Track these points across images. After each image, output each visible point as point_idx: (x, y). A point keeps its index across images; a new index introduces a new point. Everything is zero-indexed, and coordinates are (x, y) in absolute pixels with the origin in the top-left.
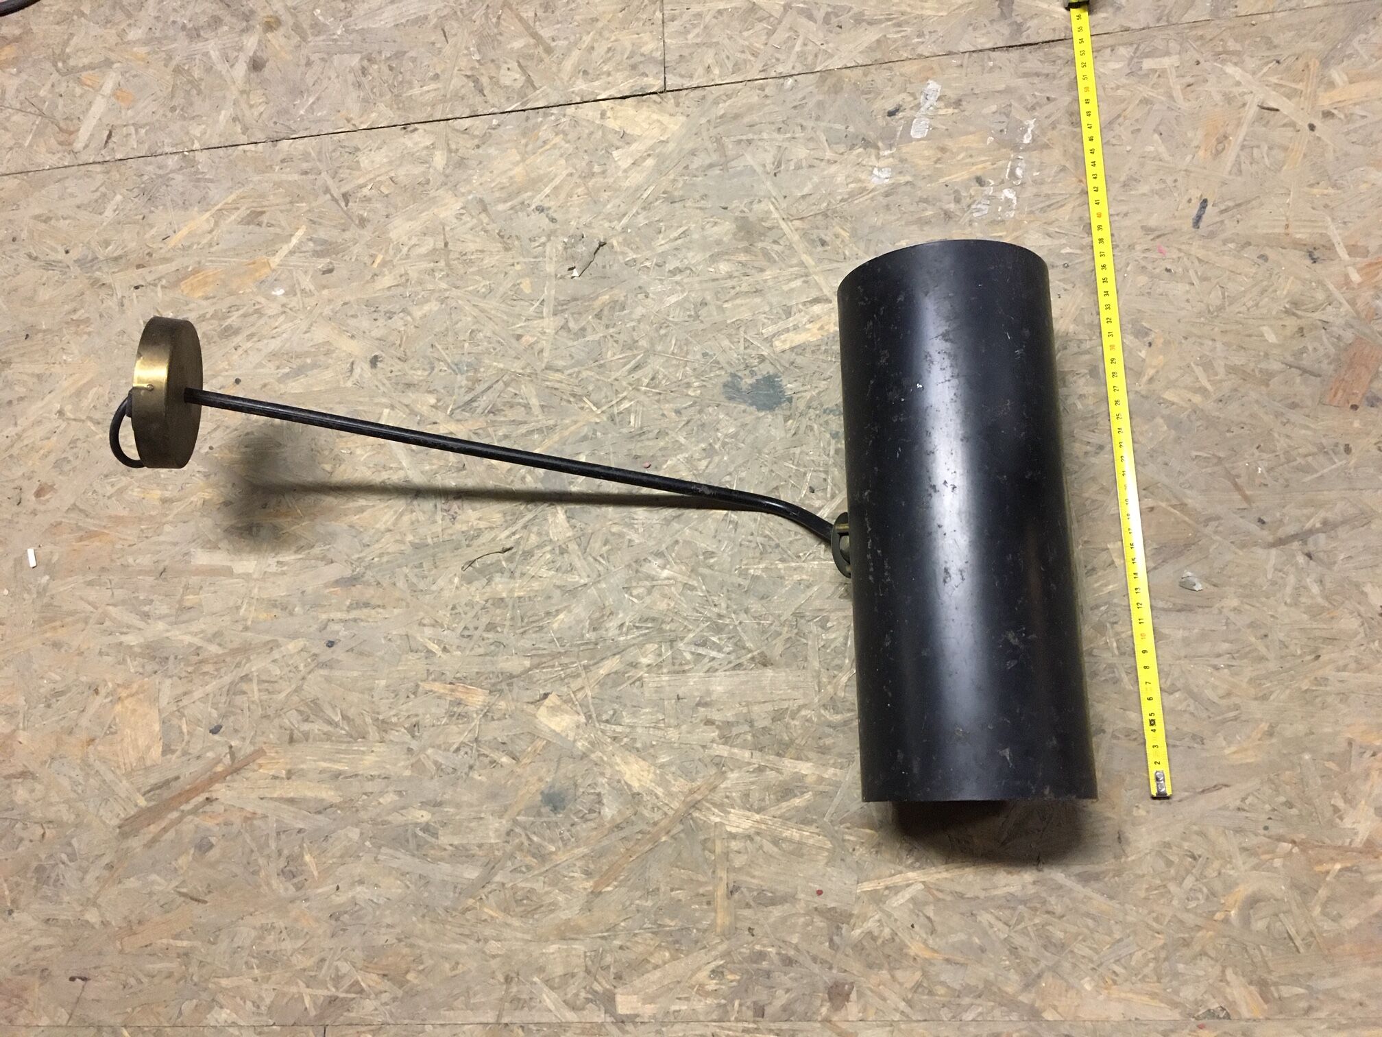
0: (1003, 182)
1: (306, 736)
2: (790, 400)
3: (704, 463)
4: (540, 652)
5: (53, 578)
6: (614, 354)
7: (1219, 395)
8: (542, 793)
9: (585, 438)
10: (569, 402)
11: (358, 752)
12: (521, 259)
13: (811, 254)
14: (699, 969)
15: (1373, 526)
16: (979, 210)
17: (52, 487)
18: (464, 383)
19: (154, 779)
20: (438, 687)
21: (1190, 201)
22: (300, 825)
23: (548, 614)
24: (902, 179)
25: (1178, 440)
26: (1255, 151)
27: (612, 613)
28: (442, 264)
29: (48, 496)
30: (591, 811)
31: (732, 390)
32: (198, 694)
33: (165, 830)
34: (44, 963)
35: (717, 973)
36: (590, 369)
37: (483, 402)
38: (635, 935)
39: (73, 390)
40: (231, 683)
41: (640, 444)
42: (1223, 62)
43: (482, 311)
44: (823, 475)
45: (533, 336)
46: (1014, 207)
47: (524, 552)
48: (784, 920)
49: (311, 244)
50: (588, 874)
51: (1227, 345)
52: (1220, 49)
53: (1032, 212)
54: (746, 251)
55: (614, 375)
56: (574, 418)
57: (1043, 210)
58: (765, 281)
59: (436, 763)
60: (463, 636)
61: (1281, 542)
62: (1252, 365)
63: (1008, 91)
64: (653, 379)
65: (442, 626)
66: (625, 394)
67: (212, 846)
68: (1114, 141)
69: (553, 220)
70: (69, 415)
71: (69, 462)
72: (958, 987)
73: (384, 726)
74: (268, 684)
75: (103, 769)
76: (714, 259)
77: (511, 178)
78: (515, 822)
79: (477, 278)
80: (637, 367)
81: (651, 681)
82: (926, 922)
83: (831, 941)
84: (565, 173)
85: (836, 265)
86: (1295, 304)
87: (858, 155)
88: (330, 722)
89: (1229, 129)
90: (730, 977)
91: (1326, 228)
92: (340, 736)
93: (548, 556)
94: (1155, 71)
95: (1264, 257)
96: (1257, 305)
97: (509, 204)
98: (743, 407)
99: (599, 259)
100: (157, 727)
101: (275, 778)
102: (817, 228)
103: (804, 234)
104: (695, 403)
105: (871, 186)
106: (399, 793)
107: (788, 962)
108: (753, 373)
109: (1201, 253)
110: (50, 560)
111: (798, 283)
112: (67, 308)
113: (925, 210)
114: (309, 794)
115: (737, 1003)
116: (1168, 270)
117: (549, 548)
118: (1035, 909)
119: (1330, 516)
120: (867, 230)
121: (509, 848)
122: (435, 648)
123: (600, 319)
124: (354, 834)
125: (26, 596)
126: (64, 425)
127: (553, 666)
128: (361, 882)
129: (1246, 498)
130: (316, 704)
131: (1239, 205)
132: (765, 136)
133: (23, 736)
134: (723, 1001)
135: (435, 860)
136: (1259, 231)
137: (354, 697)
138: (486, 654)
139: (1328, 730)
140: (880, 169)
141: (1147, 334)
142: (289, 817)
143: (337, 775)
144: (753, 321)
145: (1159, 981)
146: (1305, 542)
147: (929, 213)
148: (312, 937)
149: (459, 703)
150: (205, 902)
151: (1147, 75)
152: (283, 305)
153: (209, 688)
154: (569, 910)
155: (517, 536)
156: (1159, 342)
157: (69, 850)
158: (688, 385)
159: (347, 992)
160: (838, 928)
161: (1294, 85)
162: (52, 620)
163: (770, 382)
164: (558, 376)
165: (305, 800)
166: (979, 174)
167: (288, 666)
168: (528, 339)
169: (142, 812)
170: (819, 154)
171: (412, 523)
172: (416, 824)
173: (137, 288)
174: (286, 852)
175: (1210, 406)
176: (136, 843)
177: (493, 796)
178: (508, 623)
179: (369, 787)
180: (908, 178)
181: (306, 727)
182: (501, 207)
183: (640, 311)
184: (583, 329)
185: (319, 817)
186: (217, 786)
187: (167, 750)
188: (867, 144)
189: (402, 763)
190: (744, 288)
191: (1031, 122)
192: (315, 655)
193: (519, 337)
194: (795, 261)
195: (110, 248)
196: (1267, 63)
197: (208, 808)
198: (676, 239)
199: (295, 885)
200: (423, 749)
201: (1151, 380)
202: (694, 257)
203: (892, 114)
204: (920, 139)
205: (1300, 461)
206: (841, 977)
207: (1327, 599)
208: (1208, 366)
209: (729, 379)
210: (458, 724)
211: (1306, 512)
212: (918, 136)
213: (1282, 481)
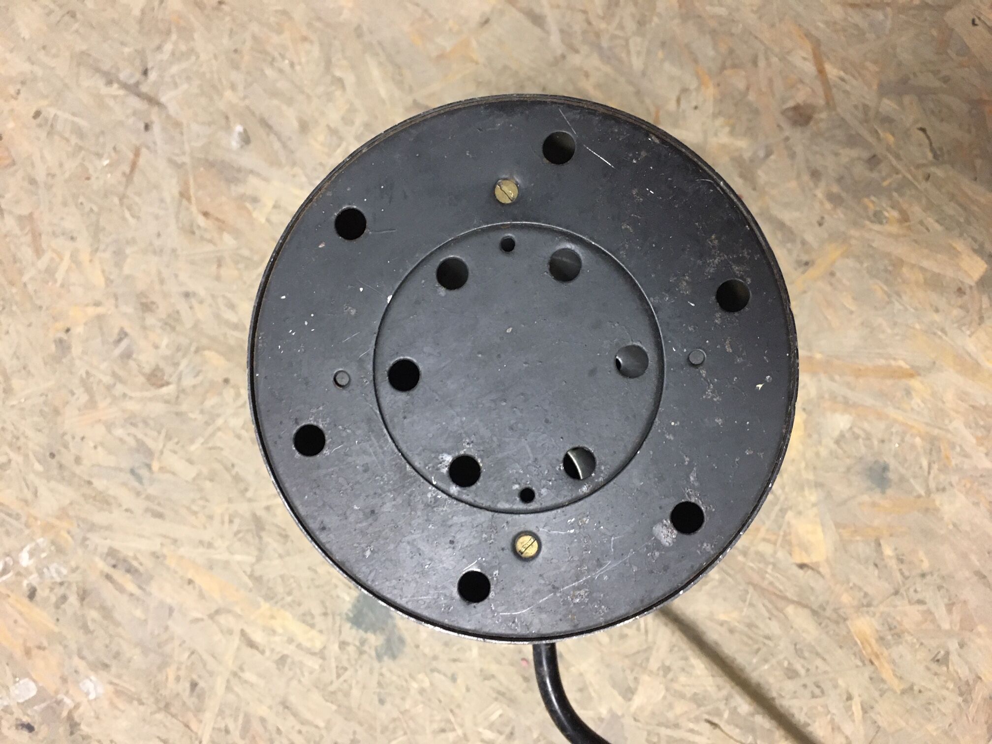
0: (18, 574)
4: (770, 606)
7: (68, 243)
8: (883, 492)
13: (213, 688)
14: (890, 235)
15: (84, 47)
16: (59, 573)
20: (887, 673)
23: (732, 631)
24: (81, 665)
25: (132, 242)
30: (856, 437)
31: (393, 649)
35: (878, 218)
38: (916, 309)
46: (33, 545)
47: (699, 706)
48: (787, 205)
50: (908, 392)
51: (21, 273)
53: (27, 526)
57: (18, 517)
58: (270, 707)
59: (950, 611)
60: (823, 692)
61: (152, 101)
62: (24, 239)
64: (443, 731)
65: (832, 721)
72: (708, 36)
73: (965, 690)
78: (929, 492)
82: (683, 102)
83: (767, 156)
85: (206, 657)
87: (89, 725)
90: (871, 206)
93: (683, 679)
102: (184, 704)
103: (199, 710)
104: (432, 670)
105: (110, 688)
107: (815, 174)
108: (363, 642)
111: (248, 675)
113: (94, 621)
115: (885, 184)
117: (677, 686)
118: (598, 35)
119: (100, 83)
120: (152, 656)
121: (955, 479)
122: (856, 708)
127: (771, 583)
129: (137, 154)
134: (895, 194)
138: (818, 654)
140: (87, 694)
141: (61, 341)
144: (318, 685)
146: (137, 84)
147: (94, 614)
149: (881, 639)
154: (952, 380)
155: (691, 726)
156: (61, 325)
158: (422, 691)
160: (752, 161)
166: (26, 601)
175: (83, 244)
177: (927, 534)
178: (774, 661)
180: (76, 660)
188: (73, 726)
189: (979, 641)
190: (291, 721)
194: (231, 697)
200: (949, 634)
201: (97, 304)
203: (30, 728)
204: (34, 681)
205: (74, 140)
206: (785, 125)
207: (169, 32)
208: (50, 272)
209: (386, 658)
210: (900, 623)
211: (111, 103)
212: (32, 685)
213: (101, 140)
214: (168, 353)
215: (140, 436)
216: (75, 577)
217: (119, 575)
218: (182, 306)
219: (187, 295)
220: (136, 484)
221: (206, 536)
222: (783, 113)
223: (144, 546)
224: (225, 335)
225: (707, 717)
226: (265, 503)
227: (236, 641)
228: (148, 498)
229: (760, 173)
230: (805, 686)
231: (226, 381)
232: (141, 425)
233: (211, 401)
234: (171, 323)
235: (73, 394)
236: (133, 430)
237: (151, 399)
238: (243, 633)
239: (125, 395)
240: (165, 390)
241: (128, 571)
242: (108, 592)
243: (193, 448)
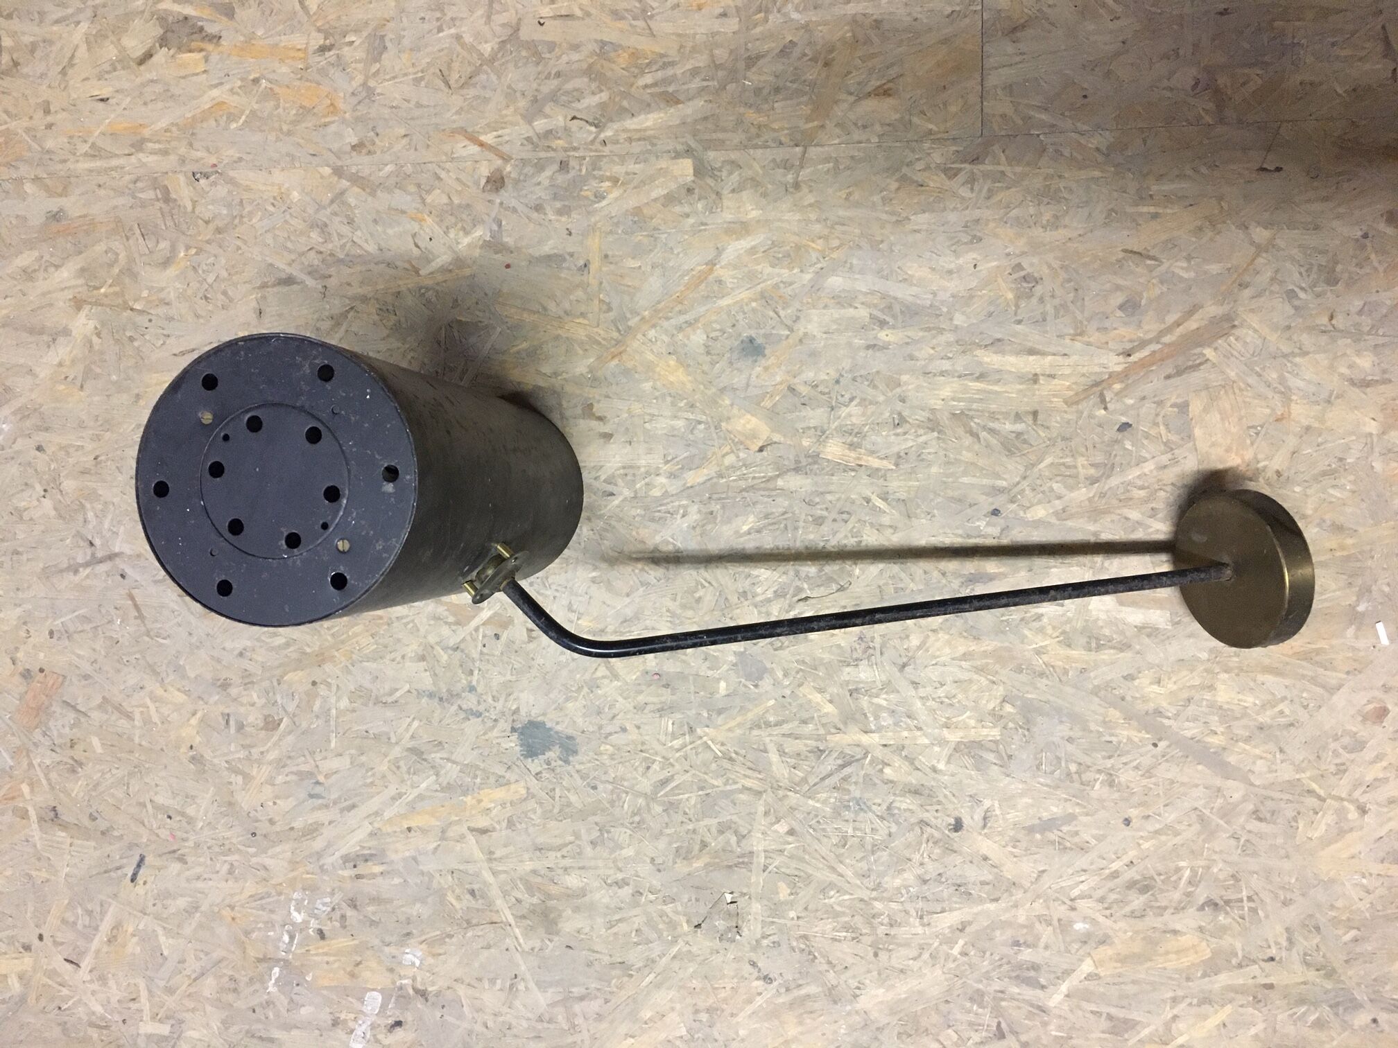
0: (301, 931)
1: (1018, 417)
2: (513, 730)
3: (599, 674)
4: (766, 493)
5: (1352, 607)
6: (687, 800)
7: (142, 693)
8: (764, 356)
9: (720, 712)
10: (736, 753)
11: (959, 400)
12: (789, 923)
13: (485, 883)
14: (616, 199)
15: (41, 565)
16: (324, 904)
17: (1365, 718)
18: (852, 788)
19: (1195, 377)
20: (875, 463)
21: (145, 883)
22: (1019, 327)
23: (759, 531)
24: (392, 950)
25: (178, 655)
26: (87, 923)
27: (694, 528)
28: (882, 930)
29: (1371, 707)
30: (715, 339)
31: (569, 747)
32: (1149, 467)
33: (1178, 324)
34: (1315, 184)
35: (600, 197)
36: (714, 786)
37: (830, 764)
38: (675, 227)
39: (1349, 837)
40: (1109, 477)
41: (663, 699)
42: (103, 1018)
43: (833, 869)
44: (485, 650)
45: (776, 831)
46: (293, 903)
47: (784, 596)
48: (539, 243)
49: (1043, 981)
50: (719, 281)
51: (131, 739)
52: (105, 1032)
53: (280, 894)
54: (549, 896)
55: (687, 777)
56: (731, 735)
57: (269, 895)
58: (531, 859)
59: (875, 387)
60: (848, 513)
61: (111, 557)
62: (114, 718)
63: (288, 1027)
64: (648, 768)
65: (872, 525)
66: (678, 755)
67: (1121, 307)
68: (202, 955)
69: (754, 964)
70: (1352, 807)
71: (1345, 748)
72: (397, 191)
73: (933, 425)
74: (1067, 475)
75: (1262, 389)
76: (583, 892)
77: (801, 1023)
78: (791, 330)
79: (838, 908)
80: (664, 783)
81: (656, 460)
82: (420, 243)
83: (500, 225)
84: (739, 1019)
85: (462, 868)
86: (74, 771)
87: (433, 984)
88: (992, 431)
89: (105, 949)
90: (588, 193)
91: (41, 838)
92: (979, 417)
93: (759, 590)
94: (160, 1021)
95: (93, 818)
96: (103, 773)
97: (803, 992)
98: (559, 728)
99: (703, 910)
100: (1198, 432)
101: (1052, 376)
102: (478, 910)
103: (490, 904)
104: (606, 738)
105: (424, 946)
106: (912, 358)
107: (538, 208)
108: (548, 763)
109: (142, 830)
110: (1358, 629)
111: (498, 854)
112: (1369, 947)
113: (374, 913)
114: (1012, 359)
115: (584, 171)
116: (170, 817)
117: (758, 599)
118: (332, 255)
119: (71, 576)
120: (430, 900)
121: (797, 305)
122: (879, 503)
123: (702, 841)
124: (959, 319)
125: (1386, 589)
126: (1356, 794)
127: (754, 478)
128: (950, 272)
129: (132, 598)
130: (1009, 451)
131: (106, 872)
132: (525, 1024)
133: (1372, 427)
134: (595, 173)
135: (872, 293)
136: (93, 844)
137: (967, 456)
138: (823, 493)
139: (96, 399)
140: (413, 964)
141: (193, 758)
142: (1034, 337)
143: (981, 377)
144: (547, 815)
145: (241, 201)
146: (93, 555)
147: (371, 909)
148: (1001, 219)
149: (852, 446)
150: (1125, 251)
151: (168, 1018)
152: (1073, 909)
153: (1136, 472)
154: (736, 248)
156: (183, 749)
157: (1297, 303)
158: (612, 757)
159: (961, 169)
160: (494, 237)
161: (50, 982)
162: (1347, 559)
163: (531, 752)
164: (749, 783)
165: (1017, 353)
166: (322, 943)
167: (1043, 492)
168: (782, 828)
169: (1208, 343)
170: (470, 991)
171: (907, 637)
172: (894, 327)
173: (1272, 959)
174: (1034, 301)
175: (151, 685)
176: (1213, 310)
177: (813, 354)
178: (801, 524)
179: (946, 365)
180: (387, 949)
181: (1019, 427)
182: (813, 989)
183: (662, 844)
184: (721, 832)
185: (999, 336)
186: (1119, 368)
187: (1183, 407)
188: (423, 994)
189: (910, 387)
190: (552, 855)
191: (270, 989)
192: (1012, 501)
193: (791, 832)
194: (503, 877)
195: (1312, 1018)
196: (67, 1009)
197: (1128, 346)
198: (620, 921)
199: (1023, 269)
200: (888, 401)
201: (194, 714)
202: (602, 897)
203: (398, 1024)
204: (373, 990)
205: (87, 627)
206: (493, 197)
207: (82, 506)
208: (147, 721)
209: (571, 758)
210: (853, 425)
211: (89, 582)
212: (375, 994)
213: (103, 611)
214: (263, 701)
215: (295, 769)
216: (338, 897)
217: (362, 869)
218: (245, 664)
219: (241, 654)
220: (320, 801)
221: (392, 790)
222: (484, 191)
223: (361, 835)
224: (286, 656)
225: (796, 599)
226: (408, 735)
227: (471, 838)
228: (335, 803)
229: (506, 239)
230: (834, 520)
231: (314, 683)
232: (289, 762)
233: (316, 707)
234: (248, 680)
235: (230, 783)
236: (287, 770)
237: (280, 740)
238: (471, 830)
239: (262, 753)
240: (282, 726)
241: (366, 861)
242: (366, 886)
243: (333, 745)
